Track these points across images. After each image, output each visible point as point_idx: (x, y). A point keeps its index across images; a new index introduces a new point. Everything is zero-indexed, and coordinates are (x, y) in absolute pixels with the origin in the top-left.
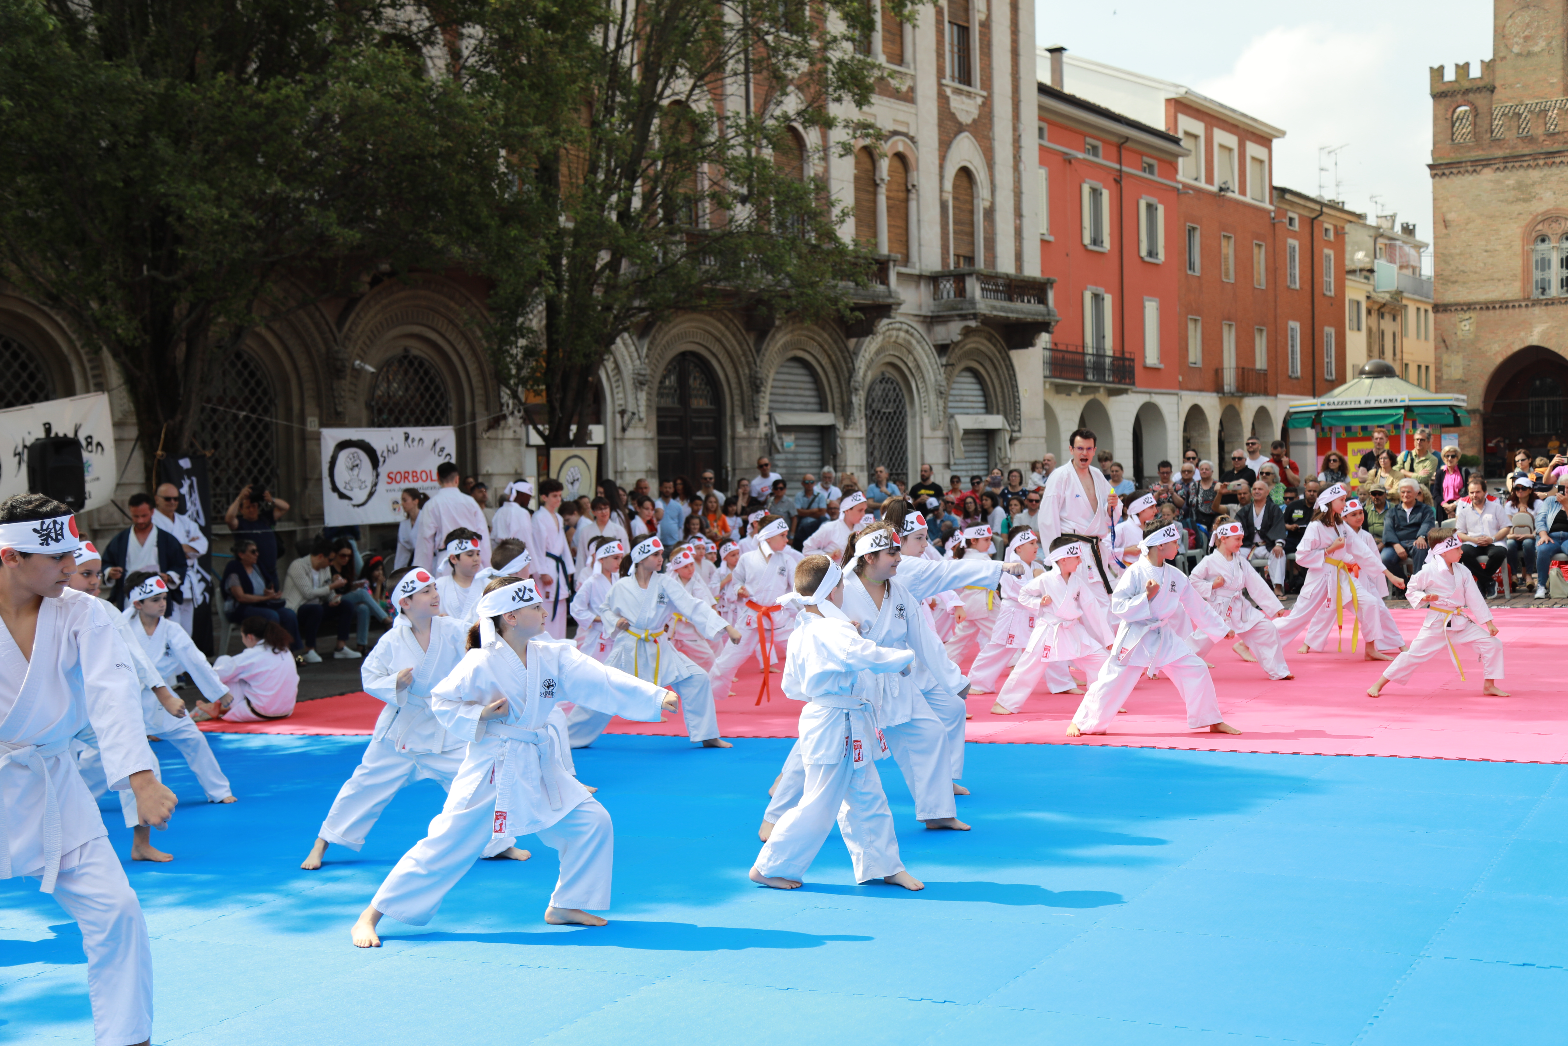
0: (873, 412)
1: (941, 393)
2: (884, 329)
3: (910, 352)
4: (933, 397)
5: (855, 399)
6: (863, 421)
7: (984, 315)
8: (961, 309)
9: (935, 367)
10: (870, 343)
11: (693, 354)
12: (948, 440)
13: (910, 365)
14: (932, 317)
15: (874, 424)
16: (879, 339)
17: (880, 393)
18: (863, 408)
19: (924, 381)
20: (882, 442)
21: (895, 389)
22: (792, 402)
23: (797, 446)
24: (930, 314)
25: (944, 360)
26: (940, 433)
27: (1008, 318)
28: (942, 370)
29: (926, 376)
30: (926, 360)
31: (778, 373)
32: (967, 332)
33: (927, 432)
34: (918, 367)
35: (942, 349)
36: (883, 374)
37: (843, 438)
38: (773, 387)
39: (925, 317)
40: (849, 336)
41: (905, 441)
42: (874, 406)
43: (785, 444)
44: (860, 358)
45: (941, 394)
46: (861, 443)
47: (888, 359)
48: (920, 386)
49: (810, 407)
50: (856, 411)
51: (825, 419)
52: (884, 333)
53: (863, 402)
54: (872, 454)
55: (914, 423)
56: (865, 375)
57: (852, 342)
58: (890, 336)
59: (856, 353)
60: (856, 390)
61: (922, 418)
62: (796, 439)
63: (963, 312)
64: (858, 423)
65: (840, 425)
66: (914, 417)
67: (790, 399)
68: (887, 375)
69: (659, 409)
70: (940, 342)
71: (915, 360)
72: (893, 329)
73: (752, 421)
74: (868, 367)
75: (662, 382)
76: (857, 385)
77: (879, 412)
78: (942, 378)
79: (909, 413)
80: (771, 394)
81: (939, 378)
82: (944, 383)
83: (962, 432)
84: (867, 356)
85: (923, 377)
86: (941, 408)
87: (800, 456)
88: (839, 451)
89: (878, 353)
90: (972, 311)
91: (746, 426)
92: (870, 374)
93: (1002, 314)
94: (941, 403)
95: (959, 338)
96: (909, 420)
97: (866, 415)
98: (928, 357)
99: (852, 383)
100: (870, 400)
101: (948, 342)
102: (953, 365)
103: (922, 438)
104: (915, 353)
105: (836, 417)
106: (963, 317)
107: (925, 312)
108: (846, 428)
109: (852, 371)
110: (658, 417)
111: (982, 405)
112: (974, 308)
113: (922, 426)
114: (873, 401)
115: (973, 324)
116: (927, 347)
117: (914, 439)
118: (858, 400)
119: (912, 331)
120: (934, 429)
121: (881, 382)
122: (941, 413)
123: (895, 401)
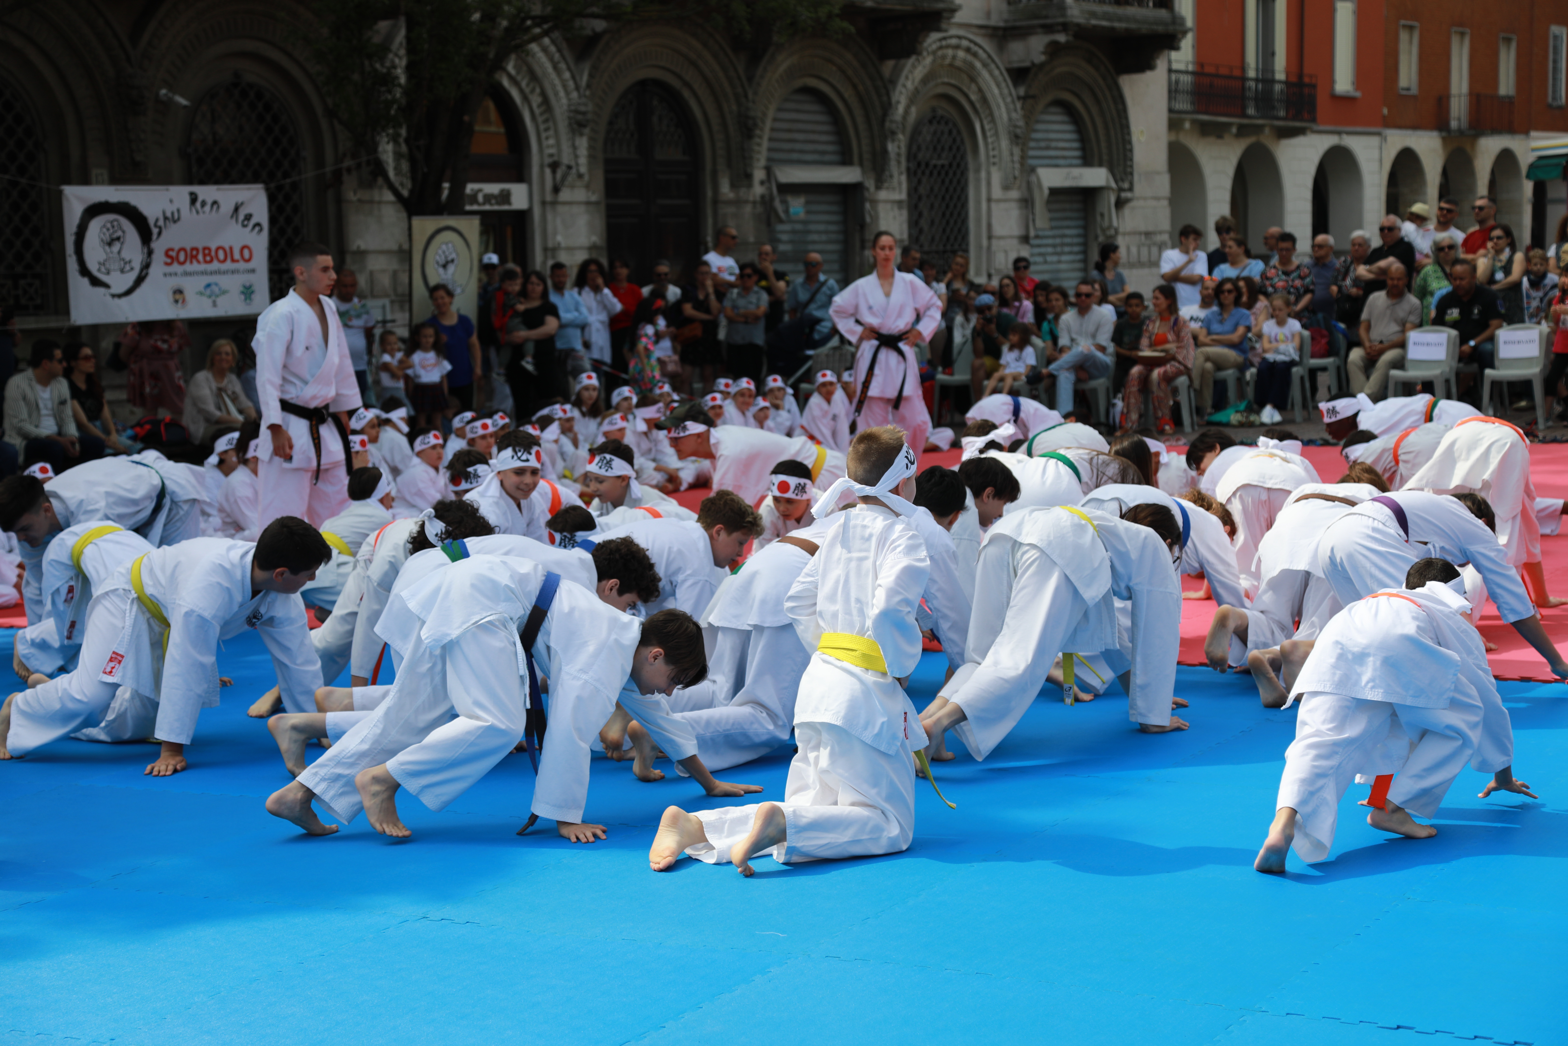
0: (919, 164)
1: (1017, 137)
2: (934, 47)
3: (973, 79)
4: (1005, 143)
5: (891, 147)
6: (904, 178)
7: (1078, 25)
8: (1046, 17)
9: (1009, 100)
10: (914, 66)
11: (657, 83)
12: (1027, 203)
13: (973, 97)
14: (1005, 29)
15: (919, 182)
16: (928, 60)
17: (928, 138)
18: (903, 160)
19: (993, 121)
20: (932, 206)
21: (950, 132)
22: (802, 152)
23: (808, 212)
24: (1001, 24)
25: (1022, 91)
26: (1014, 194)
27: (1113, 29)
28: (1019, 105)
29: (996, 113)
30: (996, 91)
31: (780, 110)
32: (1054, 50)
33: (997, 192)
34: (984, 100)
35: (1019, 75)
36: (934, 110)
37: (874, 202)
38: (773, 130)
39: (995, 29)
40: (884, 57)
41: (964, 205)
42: (920, 156)
43: (792, 210)
44: (899, 88)
45: (1016, 139)
46: (900, 208)
47: (941, 90)
48: (987, 127)
49: (827, 158)
50: (893, 164)
51: (848, 175)
52: (934, 53)
53: (903, 150)
54: (916, 223)
55: (978, 180)
56: (907, 112)
57: (888, 66)
58: (944, 57)
59: (893, 82)
60: (893, 133)
61: (989, 174)
62: (807, 203)
63: (1048, 21)
64: (895, 180)
65: (870, 184)
66: (978, 170)
67: (798, 146)
68: (940, 112)
69: (608, 162)
70: (1016, 65)
71: (980, 90)
72: (948, 47)
73: (743, 178)
74: (912, 101)
75: (611, 123)
76: (894, 126)
77: (927, 165)
78: (1018, 116)
79: (971, 166)
80: (771, 139)
81: (1014, 115)
82: (1021, 123)
83: (1046, 192)
84: (909, 85)
85: (991, 114)
86: (1016, 158)
87: (813, 227)
88: (868, 219)
89: (925, 80)
90: (1061, 20)
91: (733, 186)
92: (913, 110)
93: (1105, 23)
94: (1017, 151)
95: (1043, 58)
96: (971, 176)
97: (908, 169)
98: (998, 85)
99: (887, 124)
100: (914, 148)
101: (1027, 64)
102: (1033, 97)
103: (989, 200)
104: (980, 80)
105: (864, 173)
106: (1049, 29)
107: (995, 21)
108: (878, 187)
109: (887, 107)
110: (607, 172)
111: (1077, 153)
112: (1064, 15)
113: (989, 184)
114: (919, 148)
115: (1062, 38)
116: (997, 72)
117: (978, 202)
118: (897, 147)
119: (975, 48)
120: (1006, 188)
121: (930, 122)
122: (1017, 166)
123: (950, 149)
